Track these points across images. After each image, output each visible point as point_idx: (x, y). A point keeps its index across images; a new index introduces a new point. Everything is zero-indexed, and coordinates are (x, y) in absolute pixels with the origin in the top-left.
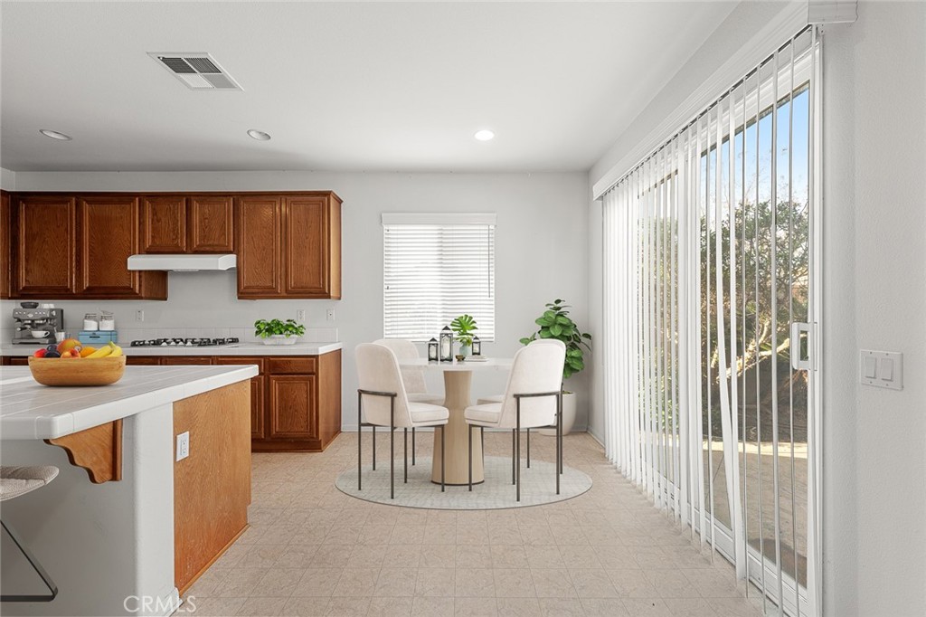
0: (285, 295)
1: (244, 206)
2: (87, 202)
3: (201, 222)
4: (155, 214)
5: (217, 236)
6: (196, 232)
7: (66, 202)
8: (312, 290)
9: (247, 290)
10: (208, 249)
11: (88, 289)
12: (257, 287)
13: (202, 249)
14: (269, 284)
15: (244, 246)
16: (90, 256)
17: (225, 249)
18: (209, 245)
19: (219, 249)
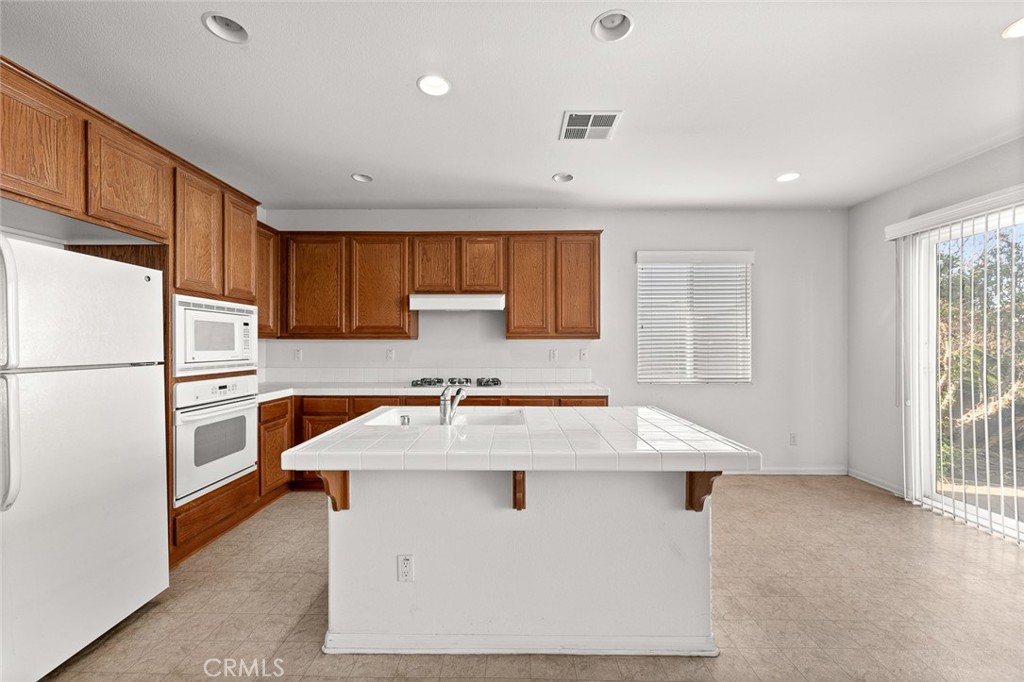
0: (555, 335)
1: (516, 245)
2: (357, 241)
3: (471, 262)
4: (425, 253)
5: (486, 276)
6: (467, 271)
7: (336, 242)
8: (583, 330)
9: (518, 330)
10: (478, 288)
11: (359, 328)
12: (528, 327)
13: (472, 289)
14: (539, 324)
15: (515, 285)
16: (360, 295)
17: (495, 289)
18: (480, 285)
19: (489, 289)
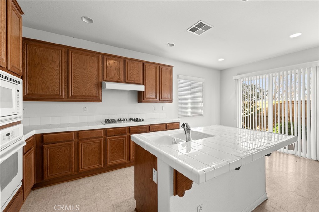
0: (159, 101)
1: (147, 66)
2: (72, 52)
3: (129, 70)
5: (136, 77)
7: (58, 50)
9: (147, 99)
10: (132, 82)
11: (73, 96)
12: (151, 98)
13: (130, 82)
14: (154, 97)
15: (146, 82)
16: (74, 79)
17: (139, 82)
18: (133, 80)
19: (137, 82)
